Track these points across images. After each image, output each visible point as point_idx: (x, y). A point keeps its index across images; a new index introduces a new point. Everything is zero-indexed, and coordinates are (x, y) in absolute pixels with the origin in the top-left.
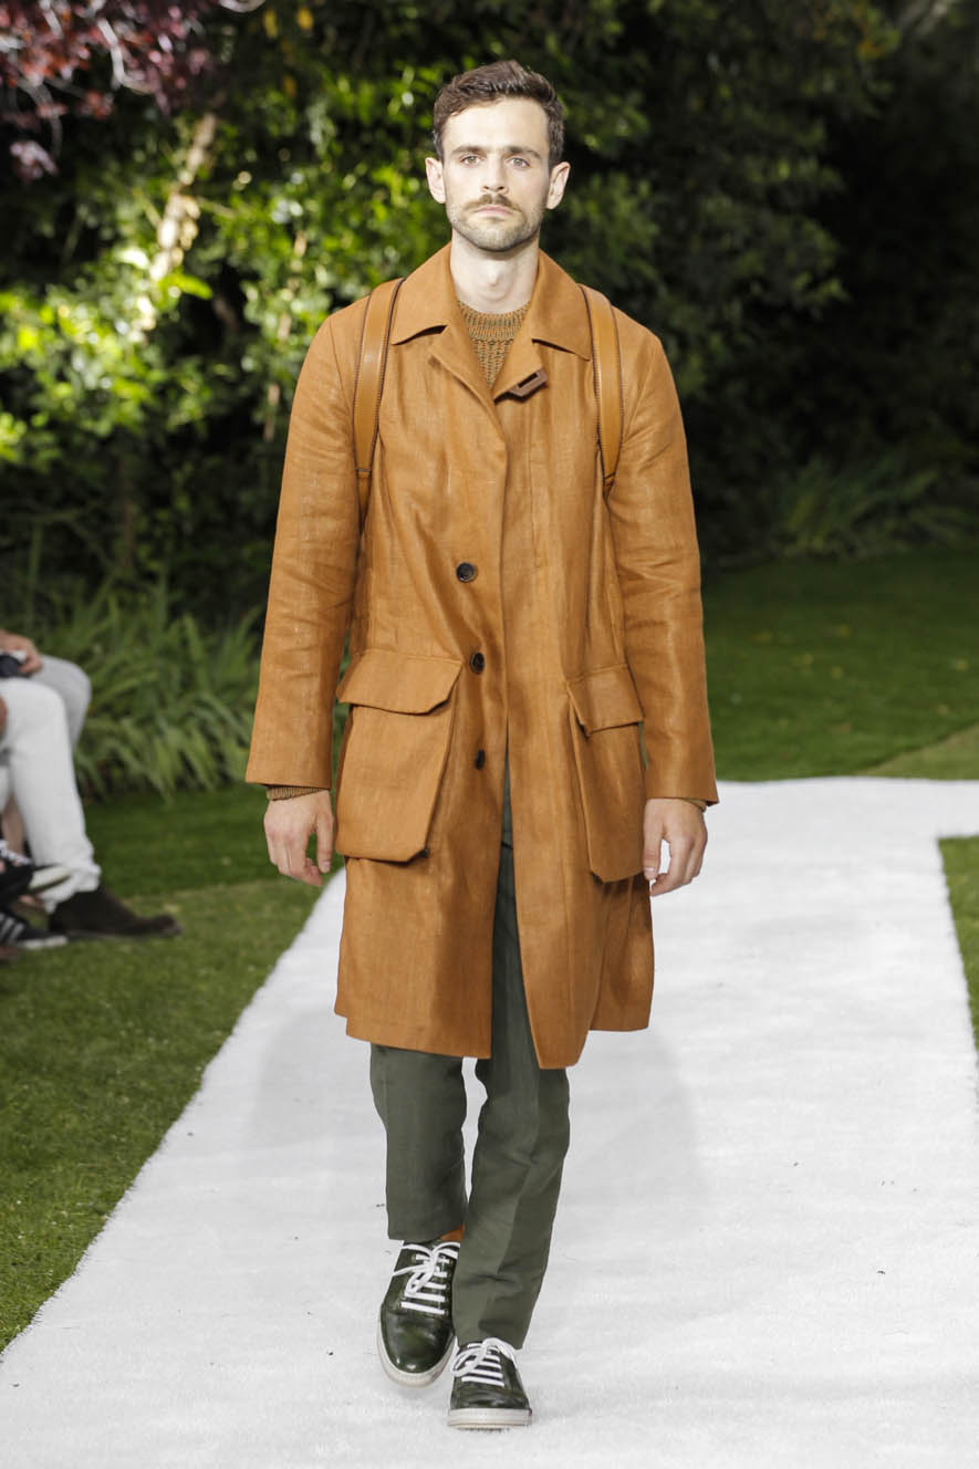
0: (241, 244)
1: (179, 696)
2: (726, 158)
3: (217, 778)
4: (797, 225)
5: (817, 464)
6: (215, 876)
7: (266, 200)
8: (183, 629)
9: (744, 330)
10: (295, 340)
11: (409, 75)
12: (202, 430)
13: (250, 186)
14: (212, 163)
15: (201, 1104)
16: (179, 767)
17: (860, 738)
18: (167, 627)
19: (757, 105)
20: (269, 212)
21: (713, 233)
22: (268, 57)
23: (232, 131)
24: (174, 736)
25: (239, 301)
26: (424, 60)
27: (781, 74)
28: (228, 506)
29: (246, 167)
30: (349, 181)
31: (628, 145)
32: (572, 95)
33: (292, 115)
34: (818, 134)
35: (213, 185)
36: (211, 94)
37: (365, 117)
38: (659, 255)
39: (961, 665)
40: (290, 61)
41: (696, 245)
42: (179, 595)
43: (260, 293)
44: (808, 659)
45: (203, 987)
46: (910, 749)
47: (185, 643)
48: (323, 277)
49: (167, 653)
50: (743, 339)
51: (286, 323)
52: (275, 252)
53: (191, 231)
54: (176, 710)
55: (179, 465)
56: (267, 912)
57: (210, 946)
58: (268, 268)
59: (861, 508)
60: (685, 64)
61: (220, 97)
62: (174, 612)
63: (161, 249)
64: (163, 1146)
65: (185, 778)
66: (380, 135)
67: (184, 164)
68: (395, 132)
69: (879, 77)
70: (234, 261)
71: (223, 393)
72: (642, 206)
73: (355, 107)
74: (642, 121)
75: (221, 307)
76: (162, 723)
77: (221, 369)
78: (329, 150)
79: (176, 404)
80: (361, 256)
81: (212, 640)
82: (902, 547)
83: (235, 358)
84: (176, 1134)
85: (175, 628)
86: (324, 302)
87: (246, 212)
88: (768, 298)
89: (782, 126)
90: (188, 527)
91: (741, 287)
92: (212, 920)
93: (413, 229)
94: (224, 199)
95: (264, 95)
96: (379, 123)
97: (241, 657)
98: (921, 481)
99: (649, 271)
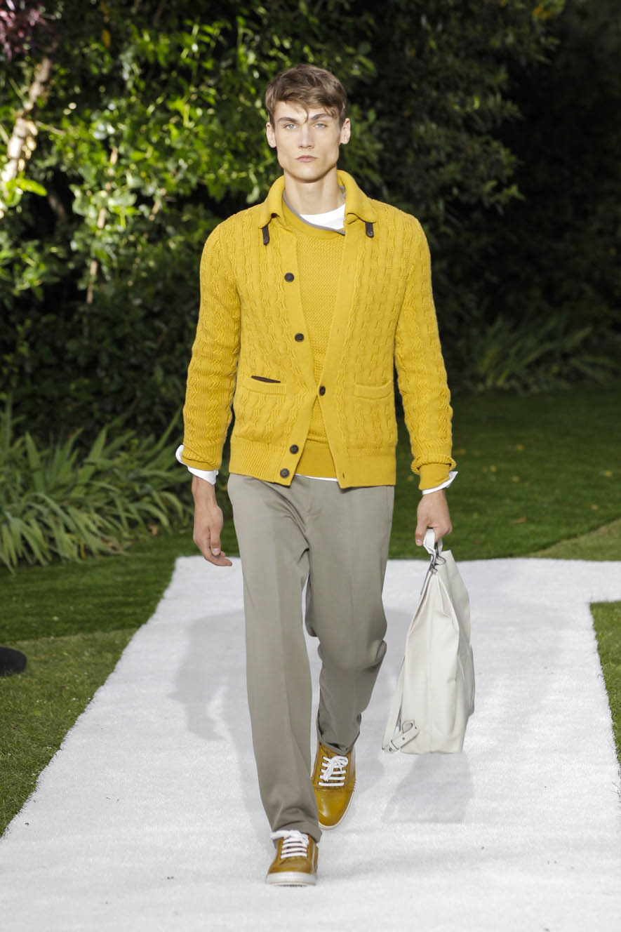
0: (71, 155)
1: (21, 495)
2: (434, 94)
3: (49, 557)
4: (488, 143)
5: (499, 322)
6: (48, 629)
7: (88, 122)
8: (23, 444)
9: (447, 222)
10: (108, 228)
11: (196, 30)
12: (39, 294)
13: (76, 112)
14: (47, 94)
15: (34, 801)
16: (21, 547)
17: (532, 527)
18: (12, 443)
19: (457, 55)
20: (90, 130)
21: (424, 150)
22: (90, 16)
23: (62, 72)
24: (17, 524)
25: (68, 198)
26: (208, 19)
27: (474, 31)
28: (59, 352)
29: (73, 98)
30: (151, 109)
31: (359, 83)
32: (318, 46)
33: (107, 58)
34: (502, 75)
35: (48, 111)
36: (48, 43)
37: (162, 60)
38: (383, 166)
39: (608, 474)
40: (107, 19)
41: (410, 160)
42: (22, 418)
43: (84, 192)
44: (493, 469)
45: (38, 713)
46: (570, 537)
47: (26, 454)
48: (131, 181)
49: (12, 461)
50: (444, 229)
51: (103, 213)
52: (95, 163)
53: (32, 145)
54: (19, 505)
55: (22, 323)
56: (86, 657)
57: (41, 682)
58: (89, 174)
59: (532, 357)
60: (403, 23)
61: (55, 45)
62: (18, 431)
63: (9, 160)
64: (7, 832)
65: (25, 556)
66: (174, 74)
67: (27, 94)
68: (186, 73)
69: (548, 34)
70: (63, 168)
71: (55, 268)
72: (370, 128)
73: (155, 53)
74: (370, 65)
75: (53, 202)
76: (8, 515)
77: (54, 250)
78: (135, 86)
79: (20, 276)
80: (160, 165)
81: (46, 452)
82: (564, 385)
83: (66, 242)
84: (17, 823)
85: (18, 443)
86: (132, 199)
87: (74, 132)
88: (464, 198)
89: (476, 70)
90: (28, 368)
91: (444, 190)
92: (45, 662)
93: (198, 145)
94: (57, 121)
95: (87, 45)
96: (173, 66)
97: (68, 465)
98: (579, 335)
99: (376, 178)
